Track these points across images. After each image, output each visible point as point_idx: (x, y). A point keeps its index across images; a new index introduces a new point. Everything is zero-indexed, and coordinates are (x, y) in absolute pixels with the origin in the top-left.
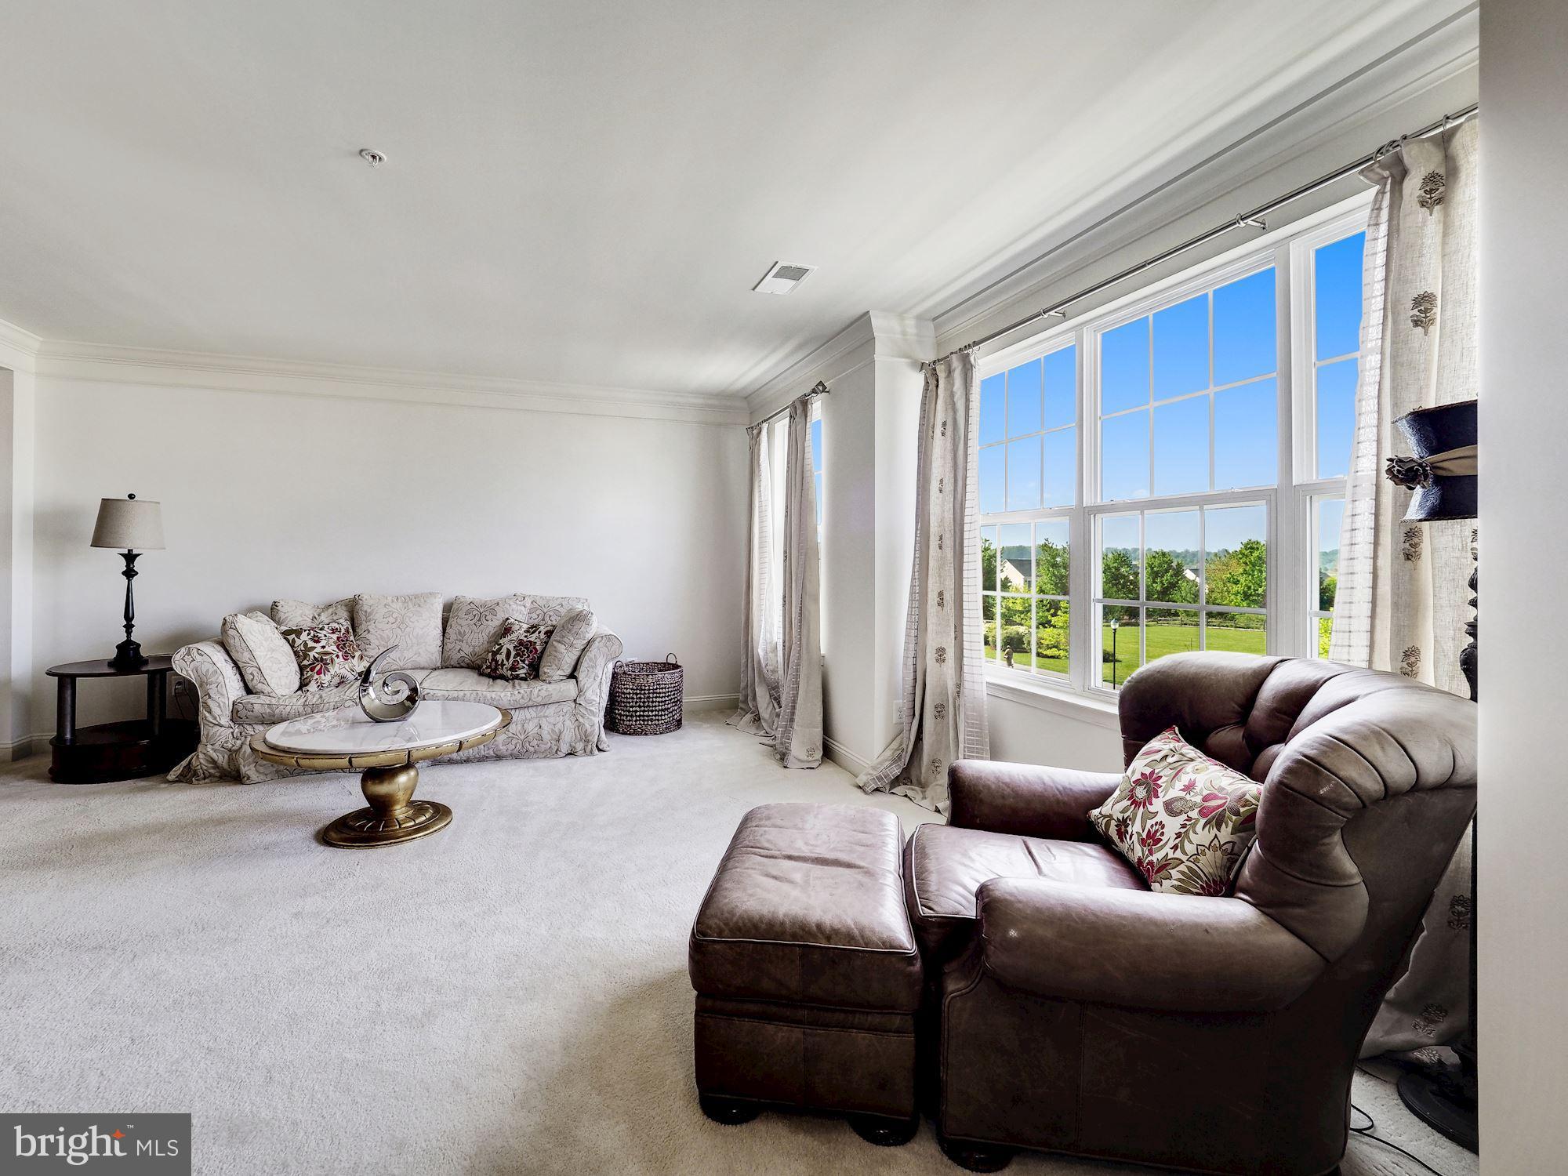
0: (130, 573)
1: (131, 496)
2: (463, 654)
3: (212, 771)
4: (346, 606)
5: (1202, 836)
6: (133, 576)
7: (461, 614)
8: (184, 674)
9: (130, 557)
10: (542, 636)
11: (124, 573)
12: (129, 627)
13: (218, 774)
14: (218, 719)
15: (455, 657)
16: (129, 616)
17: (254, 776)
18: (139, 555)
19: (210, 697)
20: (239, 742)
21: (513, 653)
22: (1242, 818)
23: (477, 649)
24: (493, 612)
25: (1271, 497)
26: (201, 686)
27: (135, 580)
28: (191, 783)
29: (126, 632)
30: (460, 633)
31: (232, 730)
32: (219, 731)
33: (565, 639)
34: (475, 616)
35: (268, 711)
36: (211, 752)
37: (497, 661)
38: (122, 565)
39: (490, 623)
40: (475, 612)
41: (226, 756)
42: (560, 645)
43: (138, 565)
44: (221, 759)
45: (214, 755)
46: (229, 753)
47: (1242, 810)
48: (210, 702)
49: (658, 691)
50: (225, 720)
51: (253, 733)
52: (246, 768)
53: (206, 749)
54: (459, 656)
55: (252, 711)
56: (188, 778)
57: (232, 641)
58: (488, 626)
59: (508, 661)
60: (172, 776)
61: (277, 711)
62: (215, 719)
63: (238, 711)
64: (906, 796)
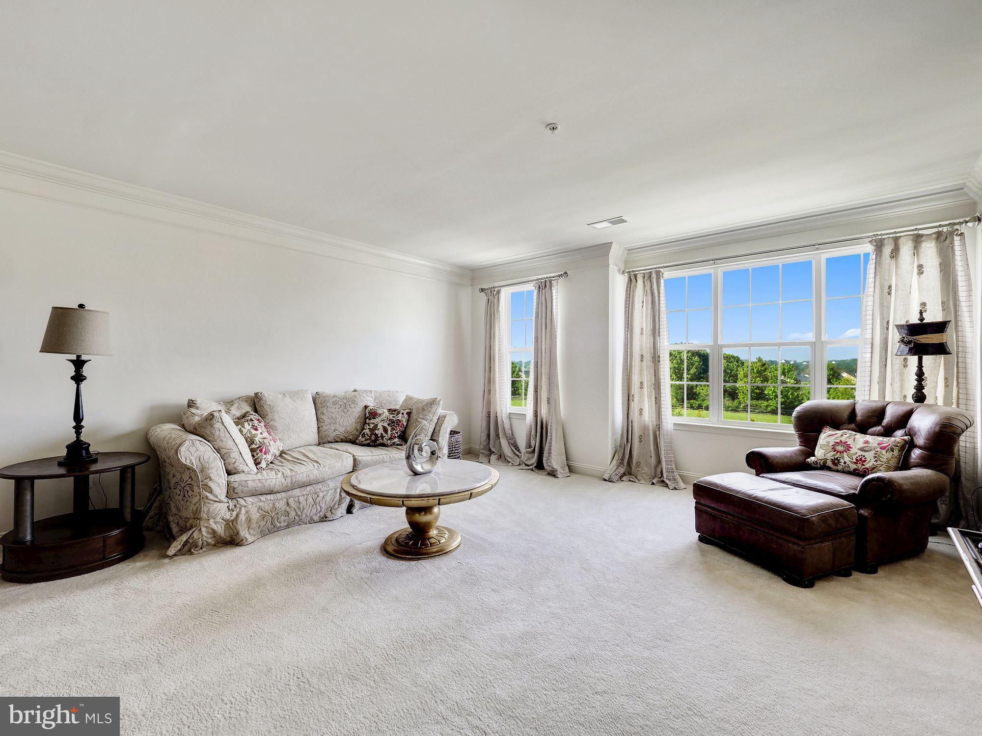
0: (78, 378)
1: (81, 306)
2: (338, 433)
3: (210, 541)
4: (246, 401)
5: (889, 455)
6: (82, 380)
7: (330, 404)
8: (188, 463)
9: (79, 364)
10: (406, 416)
11: (72, 378)
12: (78, 428)
13: (213, 543)
14: (219, 496)
15: (332, 435)
16: (78, 417)
17: (250, 539)
18: (87, 361)
19: (211, 479)
20: (235, 513)
21: (389, 429)
22: (899, 448)
23: (348, 428)
24: (354, 402)
25: (813, 345)
26: (202, 471)
27: (83, 385)
28: (192, 554)
29: (76, 432)
30: (332, 418)
31: (228, 505)
32: (219, 507)
33: (427, 417)
34: (341, 405)
35: (260, 485)
36: (213, 524)
37: (376, 435)
38: (71, 370)
39: (354, 409)
40: (340, 403)
41: (223, 526)
42: (423, 421)
43: (86, 370)
44: (220, 529)
45: (214, 527)
46: (225, 523)
47: (898, 445)
48: (211, 484)
49: (456, 446)
50: (223, 497)
51: (245, 504)
52: (244, 533)
53: (208, 523)
54: (335, 434)
55: (247, 487)
56: (189, 549)
57: (217, 433)
58: (353, 412)
59: (387, 434)
60: (171, 551)
61: (267, 484)
62: (216, 497)
63: (234, 488)
64: (630, 481)
